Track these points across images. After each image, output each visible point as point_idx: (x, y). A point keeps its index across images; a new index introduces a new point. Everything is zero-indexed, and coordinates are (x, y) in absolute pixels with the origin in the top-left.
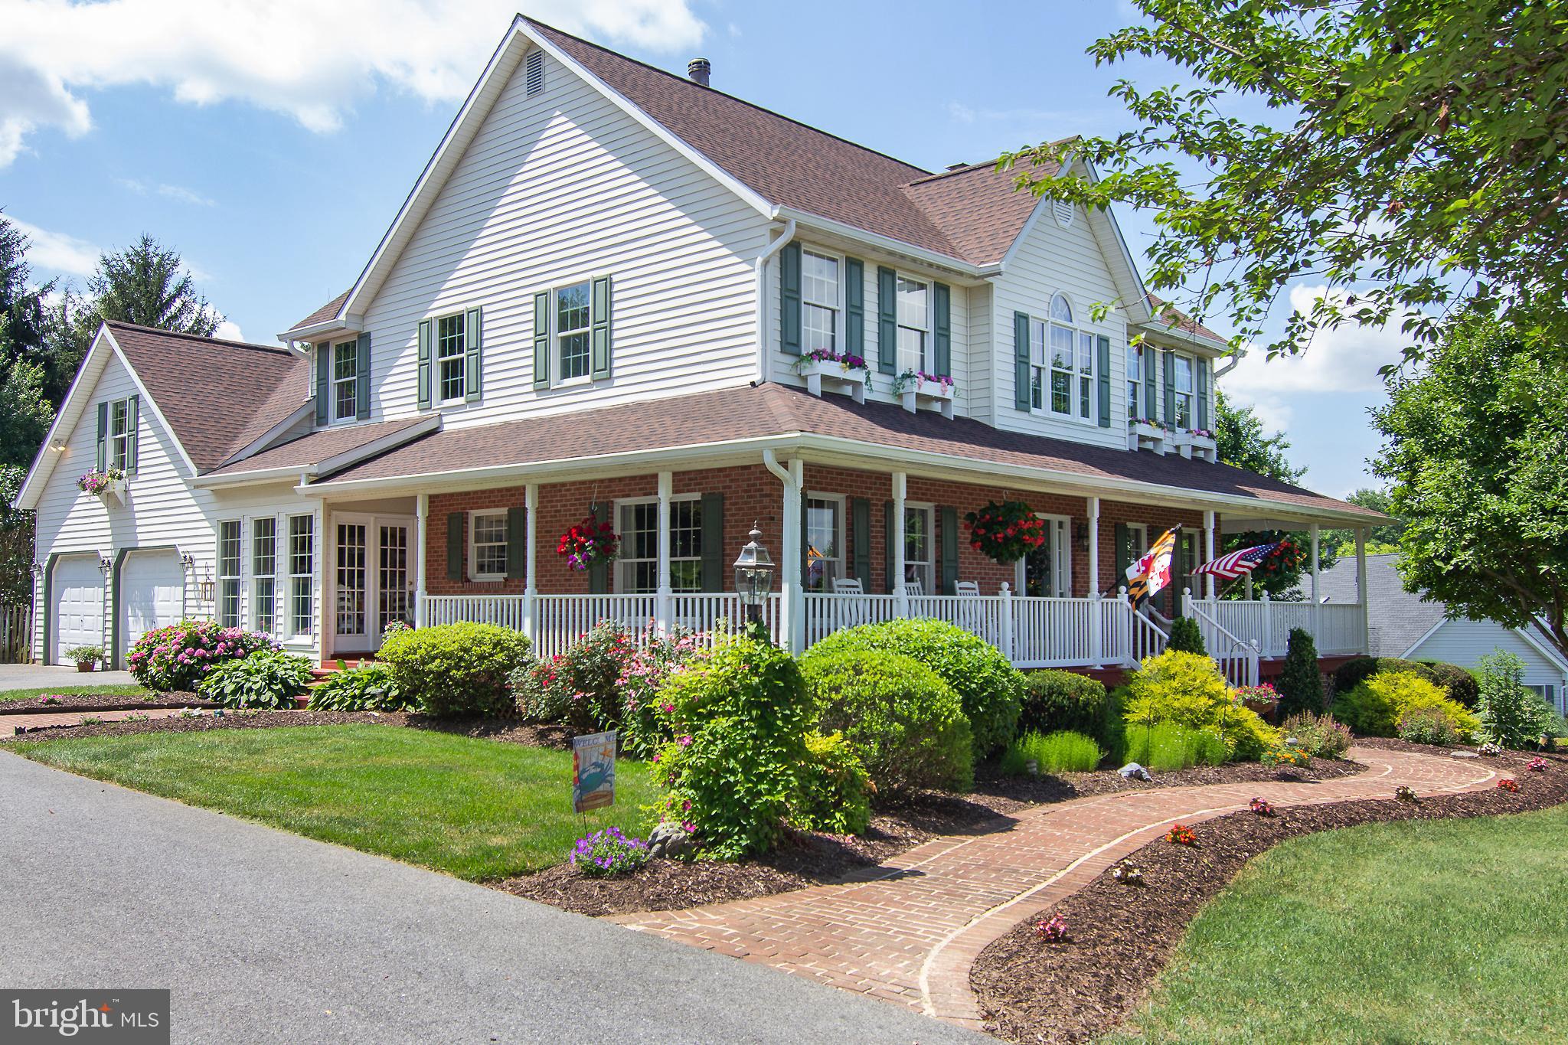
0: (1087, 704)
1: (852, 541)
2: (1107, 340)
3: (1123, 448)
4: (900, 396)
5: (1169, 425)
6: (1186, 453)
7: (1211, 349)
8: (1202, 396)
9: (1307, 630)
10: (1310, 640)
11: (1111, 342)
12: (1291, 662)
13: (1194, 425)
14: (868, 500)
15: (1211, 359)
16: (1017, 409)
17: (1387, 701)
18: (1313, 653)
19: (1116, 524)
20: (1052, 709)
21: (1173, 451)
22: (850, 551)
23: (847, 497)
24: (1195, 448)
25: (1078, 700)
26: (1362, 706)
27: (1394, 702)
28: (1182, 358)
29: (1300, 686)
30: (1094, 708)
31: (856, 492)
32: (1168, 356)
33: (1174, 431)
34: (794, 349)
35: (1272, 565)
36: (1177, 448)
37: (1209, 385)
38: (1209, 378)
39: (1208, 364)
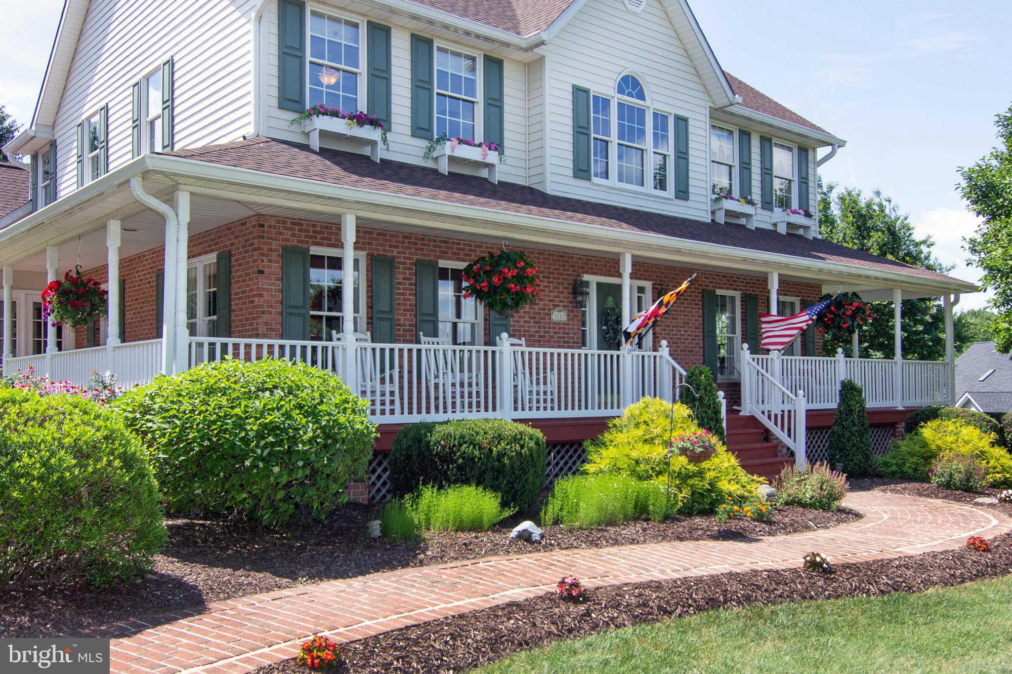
0: (500, 456)
1: (371, 297)
2: (685, 120)
3: (705, 220)
4: (436, 159)
5: (767, 205)
6: (782, 230)
7: (814, 139)
8: (804, 181)
9: (858, 382)
10: (860, 392)
11: (690, 122)
12: (840, 411)
13: (795, 205)
14: (393, 258)
15: (814, 150)
16: (575, 176)
17: (934, 447)
18: (862, 402)
19: (703, 290)
20: (460, 461)
21: (771, 228)
22: (370, 307)
23: (368, 255)
24: (789, 225)
25: (491, 451)
26: (909, 453)
27: (939, 448)
28: (782, 147)
29: (847, 434)
30: (510, 458)
31: (378, 250)
32: (767, 142)
33: (772, 210)
34: (297, 106)
35: (844, 323)
36: (775, 225)
37: (811, 171)
38: (811, 165)
39: (810, 153)
